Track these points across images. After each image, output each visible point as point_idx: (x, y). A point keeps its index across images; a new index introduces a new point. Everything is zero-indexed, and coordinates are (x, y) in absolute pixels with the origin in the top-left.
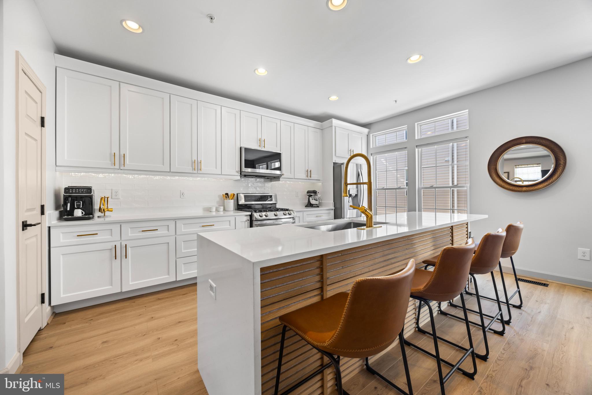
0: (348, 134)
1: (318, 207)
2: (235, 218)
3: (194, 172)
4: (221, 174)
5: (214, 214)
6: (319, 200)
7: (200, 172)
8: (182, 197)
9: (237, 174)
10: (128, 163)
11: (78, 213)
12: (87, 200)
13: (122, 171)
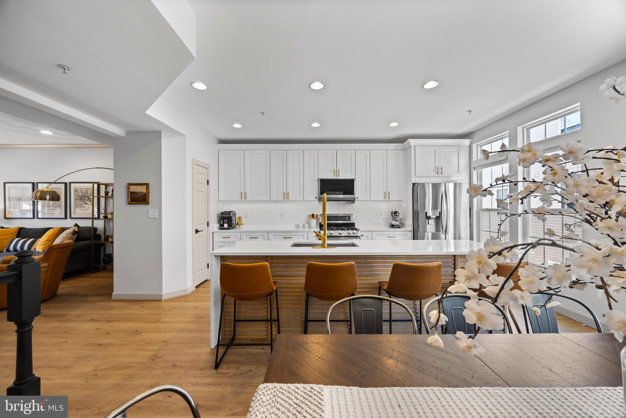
0: (435, 150)
1: (400, 227)
2: (307, 234)
3: (285, 200)
4: (303, 201)
5: (301, 229)
6: (399, 221)
7: (288, 200)
8: (282, 217)
9: (315, 199)
10: (248, 197)
11: (226, 226)
12: (229, 218)
13: (245, 202)
